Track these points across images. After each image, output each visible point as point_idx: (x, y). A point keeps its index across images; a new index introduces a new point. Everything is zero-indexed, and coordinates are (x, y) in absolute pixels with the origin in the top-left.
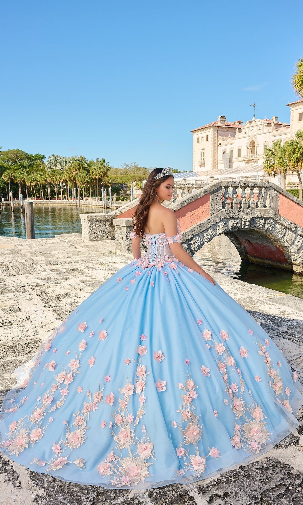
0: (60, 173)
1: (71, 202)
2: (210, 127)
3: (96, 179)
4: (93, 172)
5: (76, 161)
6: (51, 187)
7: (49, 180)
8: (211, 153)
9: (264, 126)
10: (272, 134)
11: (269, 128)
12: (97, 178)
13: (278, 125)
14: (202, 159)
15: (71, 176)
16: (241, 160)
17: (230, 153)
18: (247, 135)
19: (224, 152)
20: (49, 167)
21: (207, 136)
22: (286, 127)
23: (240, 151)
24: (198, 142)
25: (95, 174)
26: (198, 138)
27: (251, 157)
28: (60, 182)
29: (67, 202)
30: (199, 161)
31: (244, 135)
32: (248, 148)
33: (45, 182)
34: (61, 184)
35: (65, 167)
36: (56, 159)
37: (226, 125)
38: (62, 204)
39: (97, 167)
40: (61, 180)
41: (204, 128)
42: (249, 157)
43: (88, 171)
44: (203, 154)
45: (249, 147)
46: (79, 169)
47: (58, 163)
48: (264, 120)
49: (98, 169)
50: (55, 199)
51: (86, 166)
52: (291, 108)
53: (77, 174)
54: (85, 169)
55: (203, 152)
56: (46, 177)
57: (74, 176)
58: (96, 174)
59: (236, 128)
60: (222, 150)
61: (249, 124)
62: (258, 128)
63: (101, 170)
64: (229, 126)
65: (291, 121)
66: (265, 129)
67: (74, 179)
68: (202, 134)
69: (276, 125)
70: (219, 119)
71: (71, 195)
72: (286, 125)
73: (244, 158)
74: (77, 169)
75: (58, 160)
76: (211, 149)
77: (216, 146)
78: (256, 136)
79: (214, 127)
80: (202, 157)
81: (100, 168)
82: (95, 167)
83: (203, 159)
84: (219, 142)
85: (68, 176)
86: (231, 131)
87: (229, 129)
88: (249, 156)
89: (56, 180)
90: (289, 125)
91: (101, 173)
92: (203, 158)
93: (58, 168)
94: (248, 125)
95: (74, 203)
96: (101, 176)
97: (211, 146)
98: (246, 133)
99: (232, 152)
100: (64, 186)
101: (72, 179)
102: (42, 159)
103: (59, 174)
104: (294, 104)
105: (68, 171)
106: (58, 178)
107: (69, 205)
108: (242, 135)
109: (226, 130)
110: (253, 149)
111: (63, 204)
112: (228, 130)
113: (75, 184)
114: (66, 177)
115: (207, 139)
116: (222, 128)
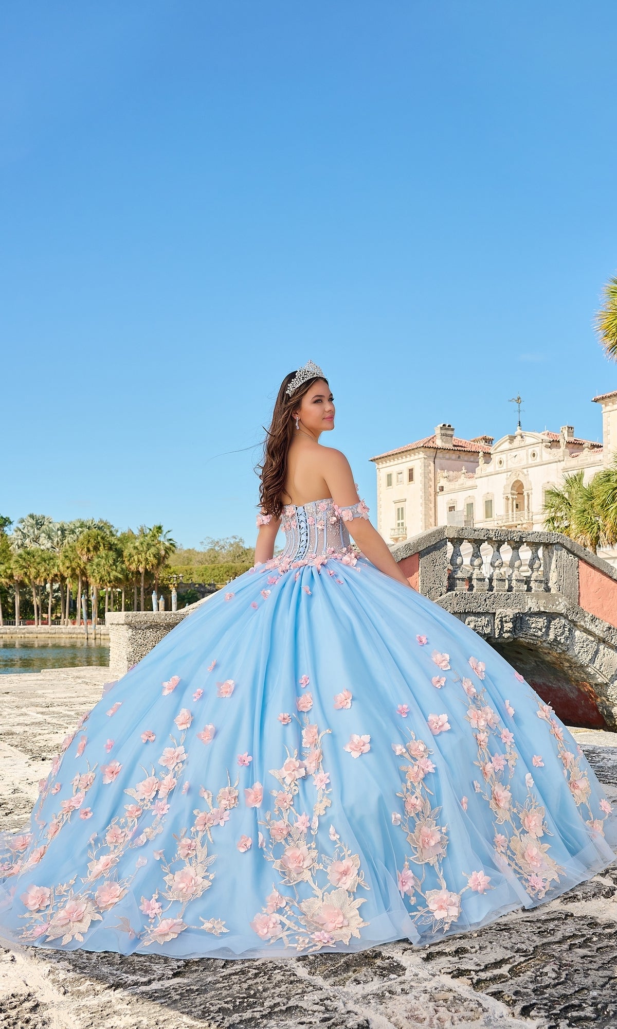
0: (46, 558)
1: (74, 629)
2: (416, 450)
3: (138, 572)
4: (131, 556)
5: (89, 528)
6: (21, 594)
7: (18, 574)
8: (421, 509)
9: (544, 447)
10: (562, 465)
11: (554, 450)
12: (141, 570)
13: (576, 446)
14: (399, 524)
15: (74, 565)
16: (492, 525)
17: (466, 510)
18: (505, 467)
19: (452, 509)
20: (20, 544)
21: (411, 471)
22: (593, 450)
23: (489, 504)
24: (389, 483)
25: (136, 560)
26: (389, 476)
27: (515, 519)
28: (45, 580)
29: (64, 631)
30: (392, 529)
31: (497, 469)
32: (507, 499)
33: (7, 580)
34: (48, 586)
35: (60, 543)
36: (39, 524)
37: (455, 446)
38: (51, 636)
39: (142, 544)
40: (48, 575)
41: (403, 452)
42: (510, 519)
43: (119, 553)
44: (400, 513)
45: (510, 496)
46: (96, 548)
47: (43, 535)
48: (544, 434)
49: (145, 548)
50: (33, 624)
51: (113, 540)
52: (603, 406)
53: (89, 560)
54: (111, 547)
55: (402, 509)
56: (10, 568)
57: (82, 566)
58: (137, 563)
59: (479, 452)
60: (448, 503)
61: (507, 443)
62: (530, 451)
63: (153, 550)
64: (462, 447)
65: (604, 435)
66: (546, 454)
67: (84, 573)
68: (400, 466)
69: (571, 445)
70: (438, 431)
71: (73, 613)
72: (593, 446)
73: (500, 522)
74: (91, 549)
75: (44, 527)
76: (421, 501)
77: (433, 493)
78: (525, 471)
79: (427, 449)
80: (399, 519)
81: (149, 546)
82: (137, 544)
83: (402, 523)
84: (439, 485)
85: (67, 564)
86: (466, 459)
87: (463, 455)
88: (510, 516)
89: (38, 575)
90: (601, 447)
91: (151, 559)
92: (402, 521)
93: (42, 547)
94: (506, 445)
95: (82, 631)
96: (152, 566)
97: (421, 493)
98: (501, 462)
99: (470, 506)
100: (55, 591)
101: (78, 572)
102: (4, 525)
103: (45, 561)
104: (609, 397)
105: (70, 554)
106: (43, 570)
107: (68, 636)
108: (493, 467)
109: (454, 457)
110: (520, 501)
111: (54, 636)
112: (459, 457)
113: (86, 585)
114: (61, 568)
115: (411, 478)
116: (446, 451)
